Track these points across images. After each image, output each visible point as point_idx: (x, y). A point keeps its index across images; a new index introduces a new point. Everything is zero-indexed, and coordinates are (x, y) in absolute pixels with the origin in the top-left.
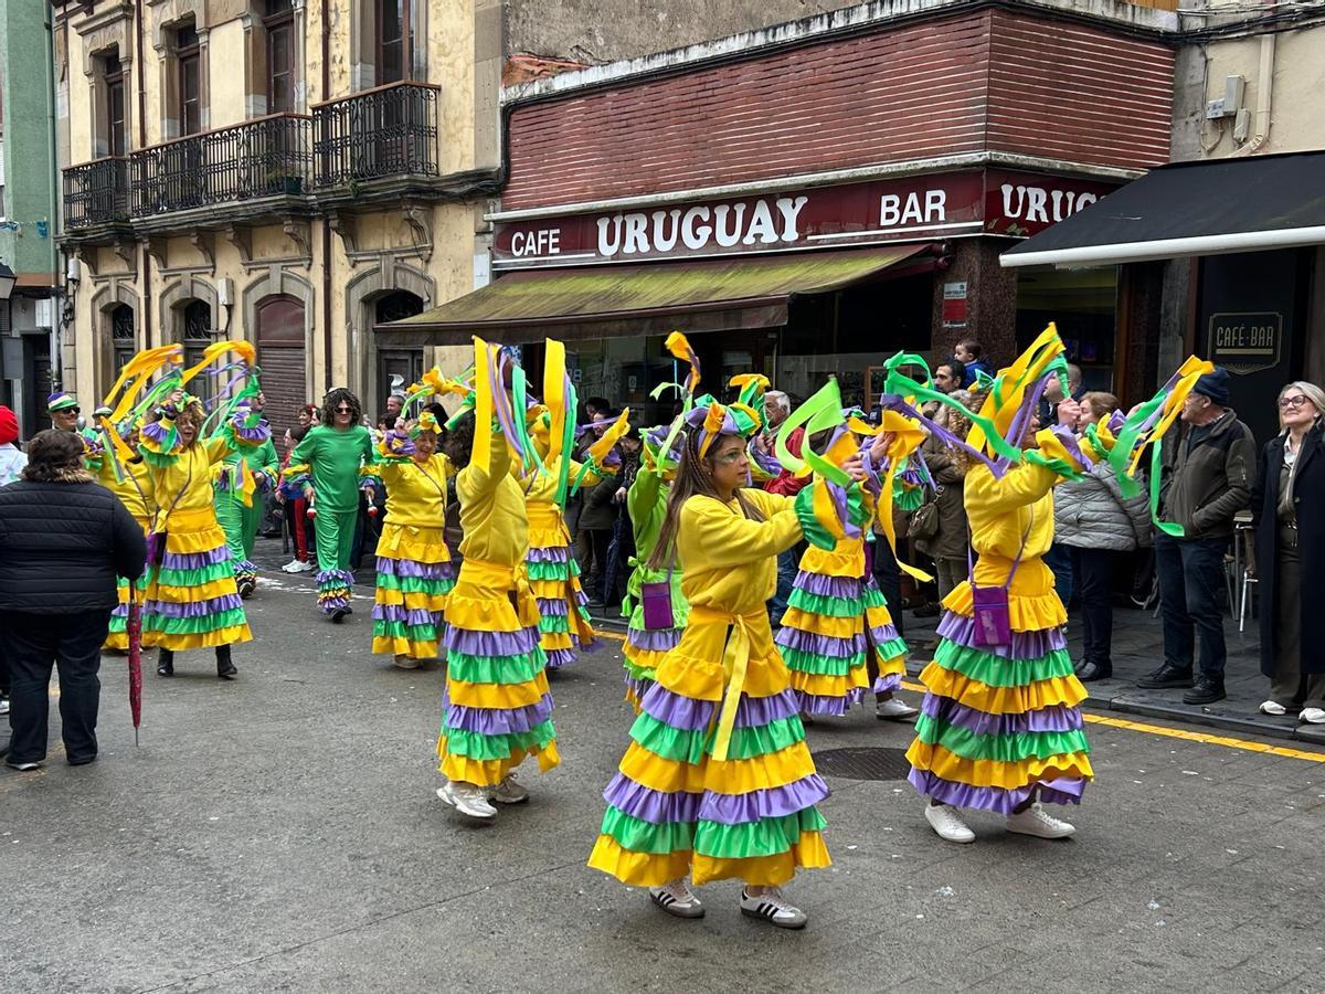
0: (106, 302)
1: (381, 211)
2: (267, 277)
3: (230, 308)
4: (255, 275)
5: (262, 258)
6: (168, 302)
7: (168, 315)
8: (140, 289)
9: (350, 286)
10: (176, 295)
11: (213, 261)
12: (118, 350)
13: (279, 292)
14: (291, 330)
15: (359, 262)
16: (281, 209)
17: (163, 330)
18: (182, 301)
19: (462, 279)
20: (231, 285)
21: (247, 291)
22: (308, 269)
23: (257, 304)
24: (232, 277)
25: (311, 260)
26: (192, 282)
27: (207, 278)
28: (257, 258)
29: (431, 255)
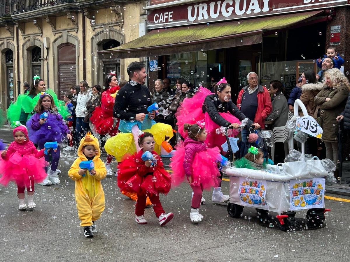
0: (3, 48)
1: (104, 8)
2: (61, 36)
3: (48, 49)
4: (57, 36)
5: (60, 29)
6: (25, 48)
7: (26, 54)
8: (15, 43)
9: (92, 39)
10: (28, 45)
11: (42, 30)
12: (7, 67)
13: (66, 42)
14: (71, 57)
15: (96, 28)
16: (66, 9)
17: (23, 59)
18: (31, 47)
19: (135, 34)
20: (48, 40)
21: (54, 42)
22: (77, 32)
23: (58, 47)
24: (48, 37)
25: (78, 28)
26: (34, 39)
27: (39, 38)
28: (58, 29)
29: (123, 24)
